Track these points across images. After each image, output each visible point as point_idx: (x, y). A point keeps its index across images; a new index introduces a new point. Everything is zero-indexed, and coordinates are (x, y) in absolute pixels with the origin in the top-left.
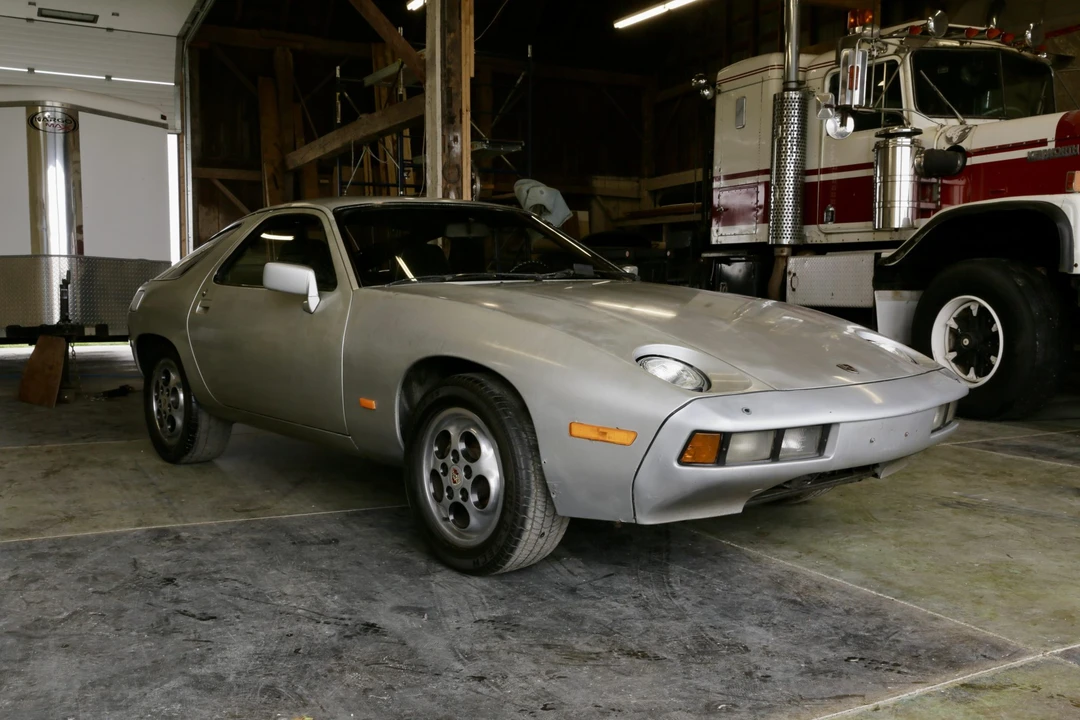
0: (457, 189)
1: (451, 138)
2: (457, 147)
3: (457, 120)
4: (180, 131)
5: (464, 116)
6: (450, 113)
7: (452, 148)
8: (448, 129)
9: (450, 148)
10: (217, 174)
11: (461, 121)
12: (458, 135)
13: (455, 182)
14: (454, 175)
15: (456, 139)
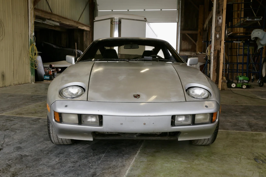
0: (220, 33)
1: (218, 18)
2: (220, 21)
3: (221, 12)
4: (177, 22)
5: (224, 11)
6: (218, 10)
7: (219, 21)
8: (218, 16)
9: (218, 21)
10: (186, 32)
11: (222, 13)
12: (221, 17)
13: (219, 32)
14: (219, 29)
15: (220, 18)
